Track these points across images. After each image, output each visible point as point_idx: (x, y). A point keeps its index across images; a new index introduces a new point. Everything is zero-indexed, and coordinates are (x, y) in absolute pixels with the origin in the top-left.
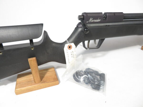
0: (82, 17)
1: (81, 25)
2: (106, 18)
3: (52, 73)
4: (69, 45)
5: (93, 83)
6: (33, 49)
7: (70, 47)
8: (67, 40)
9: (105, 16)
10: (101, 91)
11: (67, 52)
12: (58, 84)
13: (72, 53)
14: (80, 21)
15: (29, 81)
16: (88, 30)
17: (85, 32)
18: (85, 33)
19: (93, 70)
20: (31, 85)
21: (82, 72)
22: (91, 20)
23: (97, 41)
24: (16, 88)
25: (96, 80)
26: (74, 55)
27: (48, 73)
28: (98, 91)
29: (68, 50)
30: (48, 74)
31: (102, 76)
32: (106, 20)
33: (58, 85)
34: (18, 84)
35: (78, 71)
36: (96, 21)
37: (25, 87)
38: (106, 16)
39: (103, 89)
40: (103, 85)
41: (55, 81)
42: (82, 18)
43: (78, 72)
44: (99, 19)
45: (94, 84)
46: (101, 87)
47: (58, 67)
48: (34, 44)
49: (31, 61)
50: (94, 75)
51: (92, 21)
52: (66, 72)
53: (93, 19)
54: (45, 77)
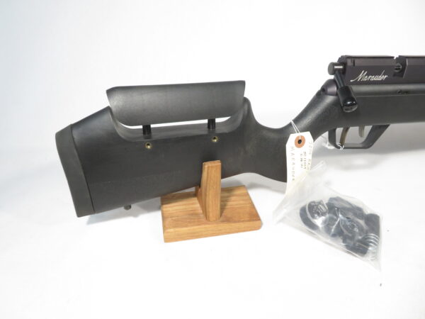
0: (341, 67)
1: (336, 89)
2: (402, 71)
3: (243, 200)
4: (298, 137)
5: (350, 235)
6: (215, 141)
7: (300, 142)
8: (292, 122)
9: (398, 64)
10: (369, 257)
11: (293, 154)
12: (259, 227)
13: (303, 157)
14: (332, 77)
15: (192, 214)
16: (355, 104)
17: (345, 107)
18: (346, 110)
19: (350, 204)
20: (199, 225)
21: (323, 205)
22: (363, 76)
23: (368, 129)
24: (165, 228)
25: (356, 230)
26: (307, 162)
27: (233, 198)
28: (362, 256)
29: (295, 148)
30: (234, 202)
31: (373, 222)
32: (402, 76)
33: (258, 229)
34: (168, 217)
35: (314, 202)
36: (373, 78)
37: (186, 226)
38: (404, 65)
39: (374, 253)
40: (375, 244)
41: (253, 220)
42: (339, 70)
43: (313, 204)
44: (384, 74)
45: (352, 238)
46: (370, 248)
47: (253, 186)
48: (217, 128)
49: (210, 168)
50: (350, 215)
51: (365, 79)
52: (284, 202)
53: (368, 75)
54: (227, 207)
